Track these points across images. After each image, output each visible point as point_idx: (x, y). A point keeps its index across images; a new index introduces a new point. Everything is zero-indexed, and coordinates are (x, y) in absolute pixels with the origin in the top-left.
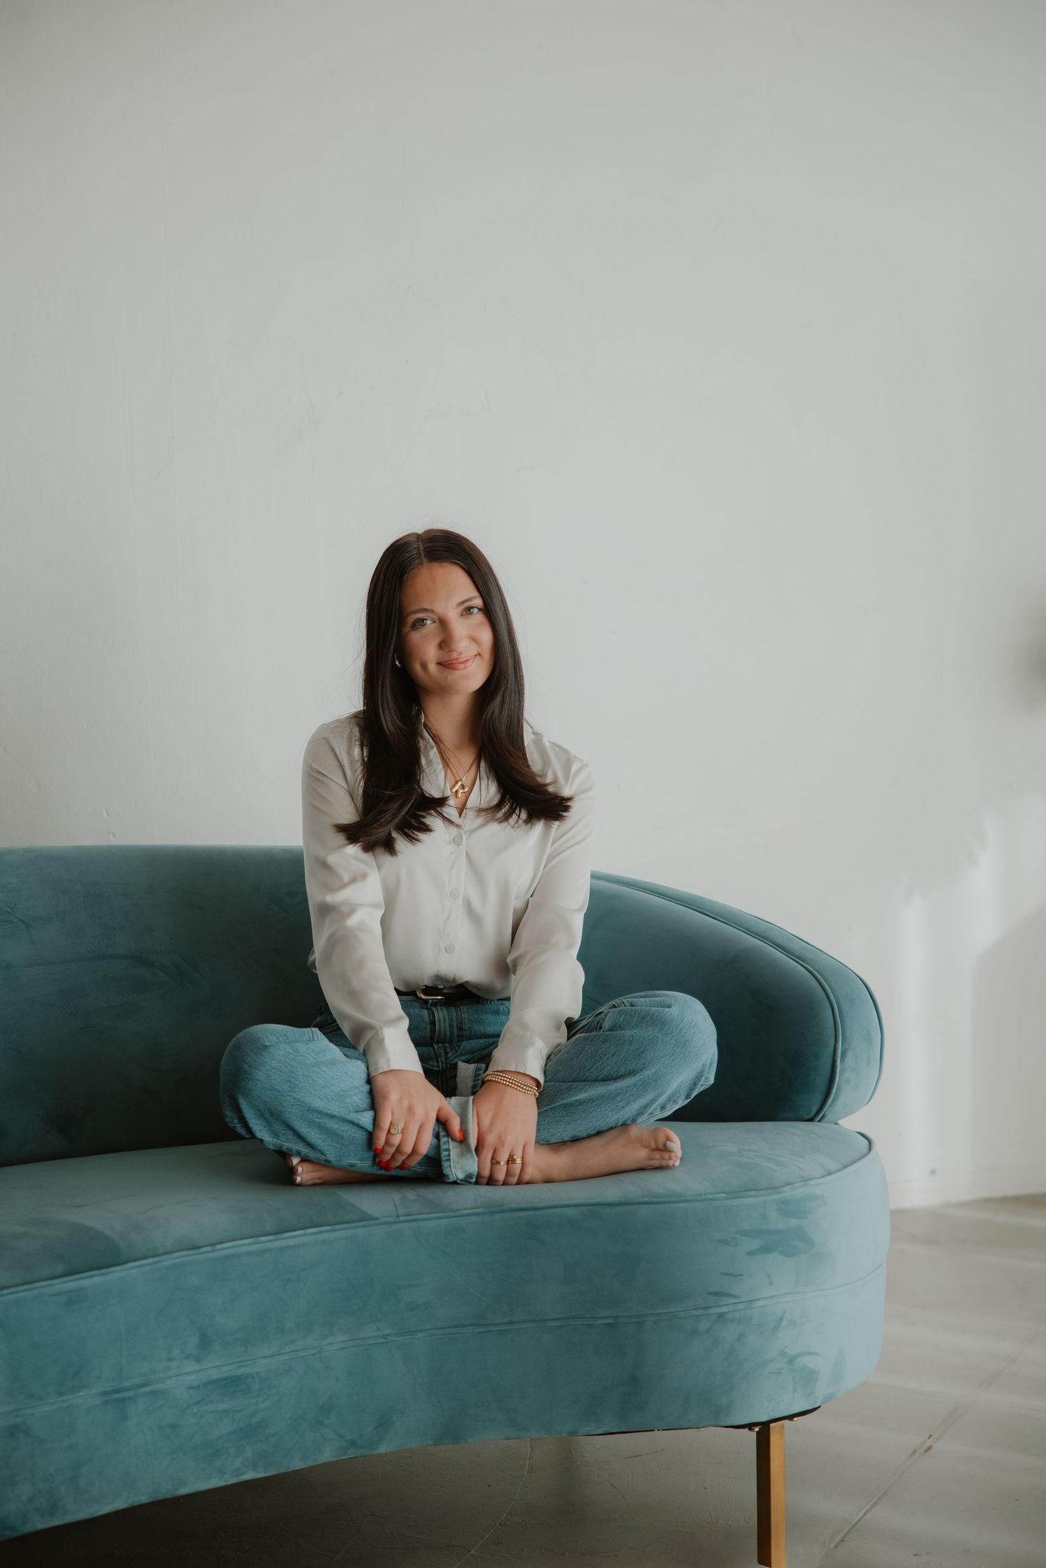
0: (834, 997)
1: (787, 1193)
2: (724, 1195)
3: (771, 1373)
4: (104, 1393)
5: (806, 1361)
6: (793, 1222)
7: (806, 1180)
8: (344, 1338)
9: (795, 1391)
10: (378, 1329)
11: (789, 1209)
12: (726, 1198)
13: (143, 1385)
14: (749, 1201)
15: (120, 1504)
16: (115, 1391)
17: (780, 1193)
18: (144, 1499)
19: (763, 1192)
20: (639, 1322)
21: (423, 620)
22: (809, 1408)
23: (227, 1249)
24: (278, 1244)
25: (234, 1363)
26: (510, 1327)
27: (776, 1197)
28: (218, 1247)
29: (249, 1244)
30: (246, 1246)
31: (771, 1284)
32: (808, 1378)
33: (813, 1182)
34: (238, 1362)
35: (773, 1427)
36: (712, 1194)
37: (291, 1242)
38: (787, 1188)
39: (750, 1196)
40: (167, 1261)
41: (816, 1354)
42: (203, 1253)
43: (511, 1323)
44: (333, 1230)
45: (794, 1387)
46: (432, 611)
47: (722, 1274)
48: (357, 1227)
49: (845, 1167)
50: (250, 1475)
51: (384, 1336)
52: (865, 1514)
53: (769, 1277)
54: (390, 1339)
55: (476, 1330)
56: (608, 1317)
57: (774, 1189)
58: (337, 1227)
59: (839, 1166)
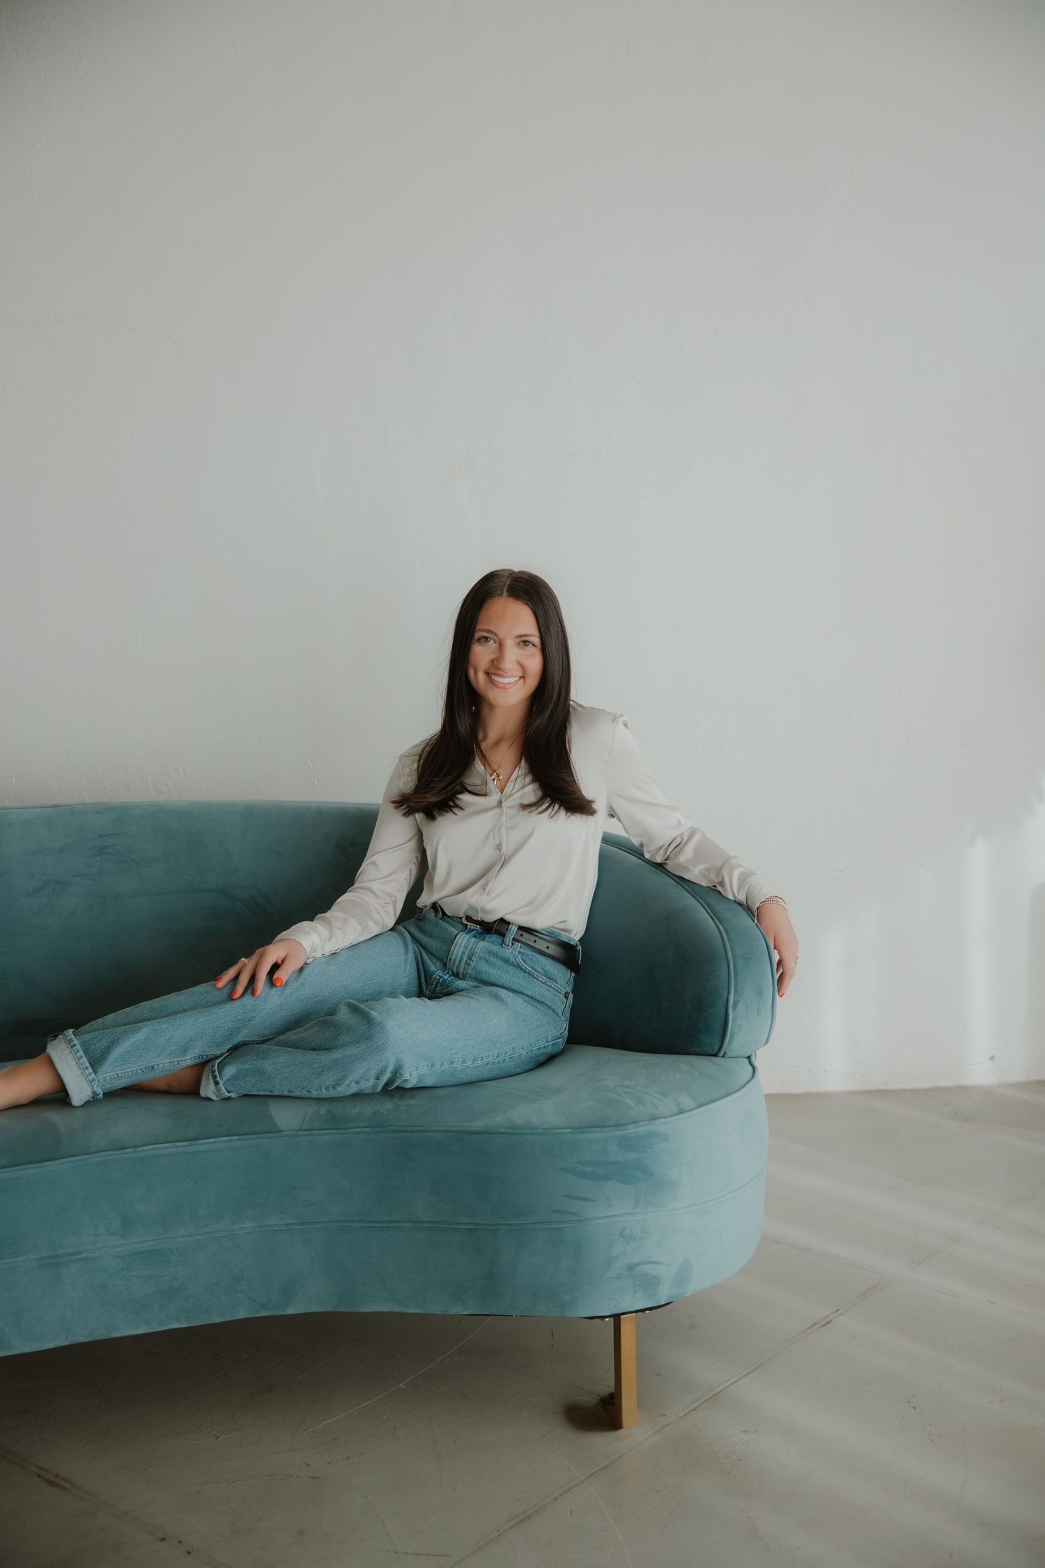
0: (732, 955)
1: (631, 1130)
2: (570, 1130)
3: (611, 1278)
4: (42, 1258)
5: (646, 1268)
6: (632, 1156)
7: (654, 1118)
8: (251, 1225)
9: (635, 1292)
10: (281, 1219)
11: (628, 1144)
12: (571, 1133)
13: (76, 1254)
14: (594, 1136)
15: (62, 1341)
16: (51, 1257)
17: (623, 1130)
18: (82, 1339)
19: (606, 1129)
20: (495, 1230)
21: (487, 638)
22: (655, 1305)
23: (149, 1150)
24: (192, 1149)
25: (156, 1239)
26: (390, 1225)
27: (619, 1133)
28: (140, 1149)
29: (167, 1148)
30: (165, 1148)
31: (610, 1206)
32: (650, 1283)
33: (658, 1121)
34: (160, 1239)
35: (623, 1318)
36: (559, 1129)
37: (203, 1148)
38: (631, 1126)
39: (593, 1132)
40: (95, 1158)
41: (659, 1263)
42: (126, 1153)
43: (392, 1222)
44: (240, 1140)
45: (635, 1290)
46: (496, 635)
47: (564, 1196)
48: (262, 1138)
49: (700, 1106)
50: (175, 1325)
51: (287, 1225)
52: (731, 1384)
53: (608, 1200)
54: (291, 1227)
55: (363, 1225)
56: (469, 1224)
57: (618, 1126)
58: (245, 1137)
59: (694, 1105)
